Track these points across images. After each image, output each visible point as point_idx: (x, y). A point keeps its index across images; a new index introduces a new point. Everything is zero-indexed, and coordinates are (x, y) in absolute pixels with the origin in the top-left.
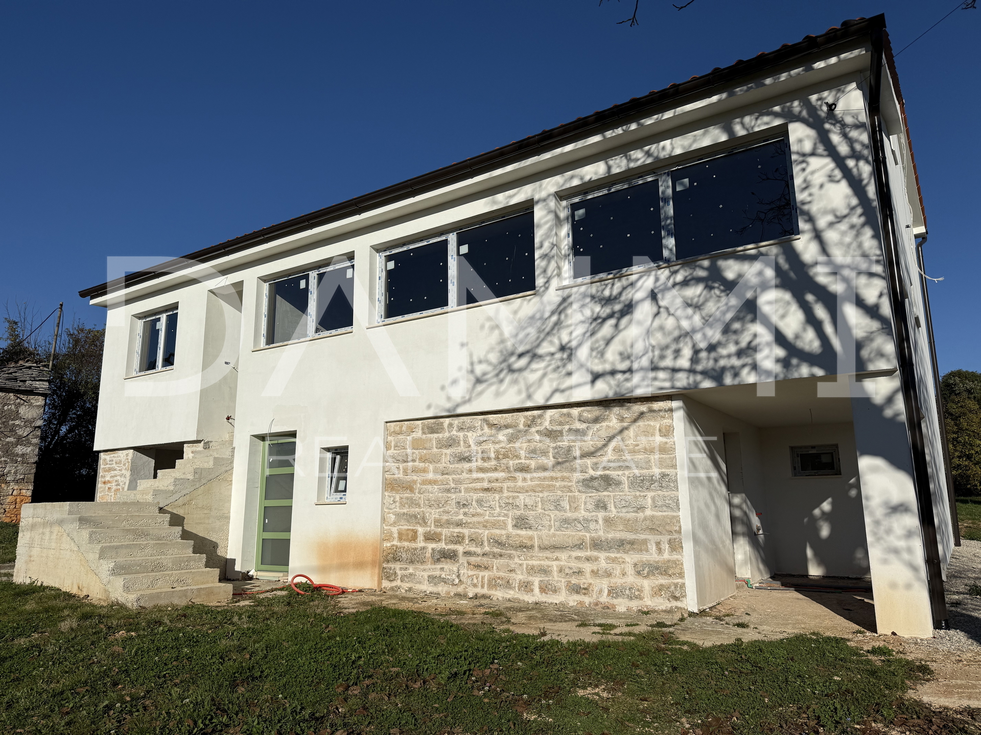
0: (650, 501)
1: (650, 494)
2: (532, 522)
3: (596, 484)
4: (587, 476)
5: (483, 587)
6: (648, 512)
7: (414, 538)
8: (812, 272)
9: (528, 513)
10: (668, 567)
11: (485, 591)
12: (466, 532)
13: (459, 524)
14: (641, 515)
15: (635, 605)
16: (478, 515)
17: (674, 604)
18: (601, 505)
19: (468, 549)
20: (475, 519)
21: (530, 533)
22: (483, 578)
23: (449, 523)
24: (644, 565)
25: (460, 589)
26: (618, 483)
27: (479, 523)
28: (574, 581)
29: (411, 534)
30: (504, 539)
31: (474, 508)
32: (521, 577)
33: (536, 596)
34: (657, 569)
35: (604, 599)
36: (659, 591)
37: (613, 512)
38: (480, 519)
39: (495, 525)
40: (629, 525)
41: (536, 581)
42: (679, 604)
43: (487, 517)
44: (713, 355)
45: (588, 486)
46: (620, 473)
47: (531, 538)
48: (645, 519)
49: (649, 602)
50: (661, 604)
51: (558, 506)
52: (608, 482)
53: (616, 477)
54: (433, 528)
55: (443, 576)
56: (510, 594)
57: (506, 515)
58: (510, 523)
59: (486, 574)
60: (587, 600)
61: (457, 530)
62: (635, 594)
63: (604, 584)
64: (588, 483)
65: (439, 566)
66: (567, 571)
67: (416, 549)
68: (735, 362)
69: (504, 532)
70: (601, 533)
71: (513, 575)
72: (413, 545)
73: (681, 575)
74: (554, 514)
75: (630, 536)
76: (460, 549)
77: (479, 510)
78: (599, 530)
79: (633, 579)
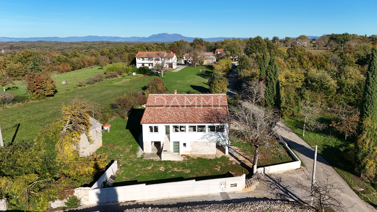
4: (209, 146)
8: (224, 136)
10: (214, 151)
11: (200, 154)
19: (199, 151)
23: (197, 149)
25: (198, 154)
26: (211, 146)
27: (200, 149)
29: (193, 150)
32: (203, 153)
51: (206, 148)
55: (196, 153)
60: (208, 154)
63: (210, 153)
78: (209, 149)
79: (212, 152)
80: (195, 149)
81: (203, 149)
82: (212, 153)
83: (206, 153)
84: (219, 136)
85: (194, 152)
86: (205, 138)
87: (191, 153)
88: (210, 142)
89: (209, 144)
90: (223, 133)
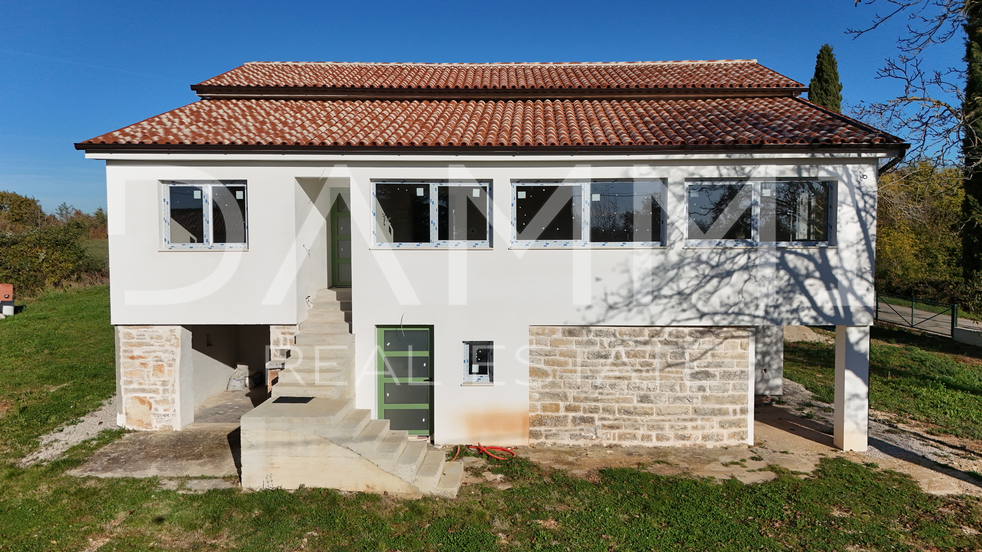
0: (731, 386)
1: (732, 382)
2: (652, 398)
3: (700, 376)
4: (693, 371)
5: (614, 439)
6: (730, 393)
7: (557, 410)
8: (834, 272)
9: (649, 393)
10: (740, 423)
11: (616, 442)
12: (600, 405)
13: (596, 400)
14: (726, 394)
15: (719, 444)
16: (611, 394)
17: (741, 442)
18: (701, 389)
19: (602, 416)
20: (609, 397)
21: (650, 405)
22: (614, 434)
23: (587, 399)
24: (726, 422)
25: (596, 442)
26: (714, 376)
27: (612, 399)
28: (680, 433)
29: (554, 407)
30: (632, 410)
31: (608, 390)
32: (643, 432)
33: (654, 443)
34: (734, 424)
35: (699, 442)
36: (733, 435)
37: (708, 393)
38: (612, 397)
39: (624, 400)
40: (719, 400)
41: (654, 434)
42: (743, 442)
43: (617, 396)
44: (777, 310)
45: (695, 378)
46: (715, 369)
47: (652, 409)
48: (729, 397)
49: (726, 442)
50: (733, 442)
51: (672, 389)
52: (708, 375)
53: (712, 372)
54: (572, 402)
55: (583, 434)
56: (635, 443)
57: (633, 394)
58: (635, 399)
59: (617, 431)
60: (688, 443)
61: (594, 404)
62: (719, 438)
63: (699, 433)
64: (695, 376)
65: (578, 427)
66: (677, 427)
67: (560, 417)
68: (789, 316)
69: (630, 405)
70: (699, 405)
71: (637, 431)
72: (556, 414)
73: (746, 426)
74: (668, 393)
75: (717, 406)
76: (596, 416)
77: (611, 391)
78: (698, 403)
79: (717, 430)
80: (572, 393)
81: (644, 399)
82: (725, 432)
83: (668, 432)
84: (793, 272)
85: (558, 421)
86: (666, 291)
87: (534, 435)
88: (708, 330)
89: (696, 349)
90: (831, 253)
